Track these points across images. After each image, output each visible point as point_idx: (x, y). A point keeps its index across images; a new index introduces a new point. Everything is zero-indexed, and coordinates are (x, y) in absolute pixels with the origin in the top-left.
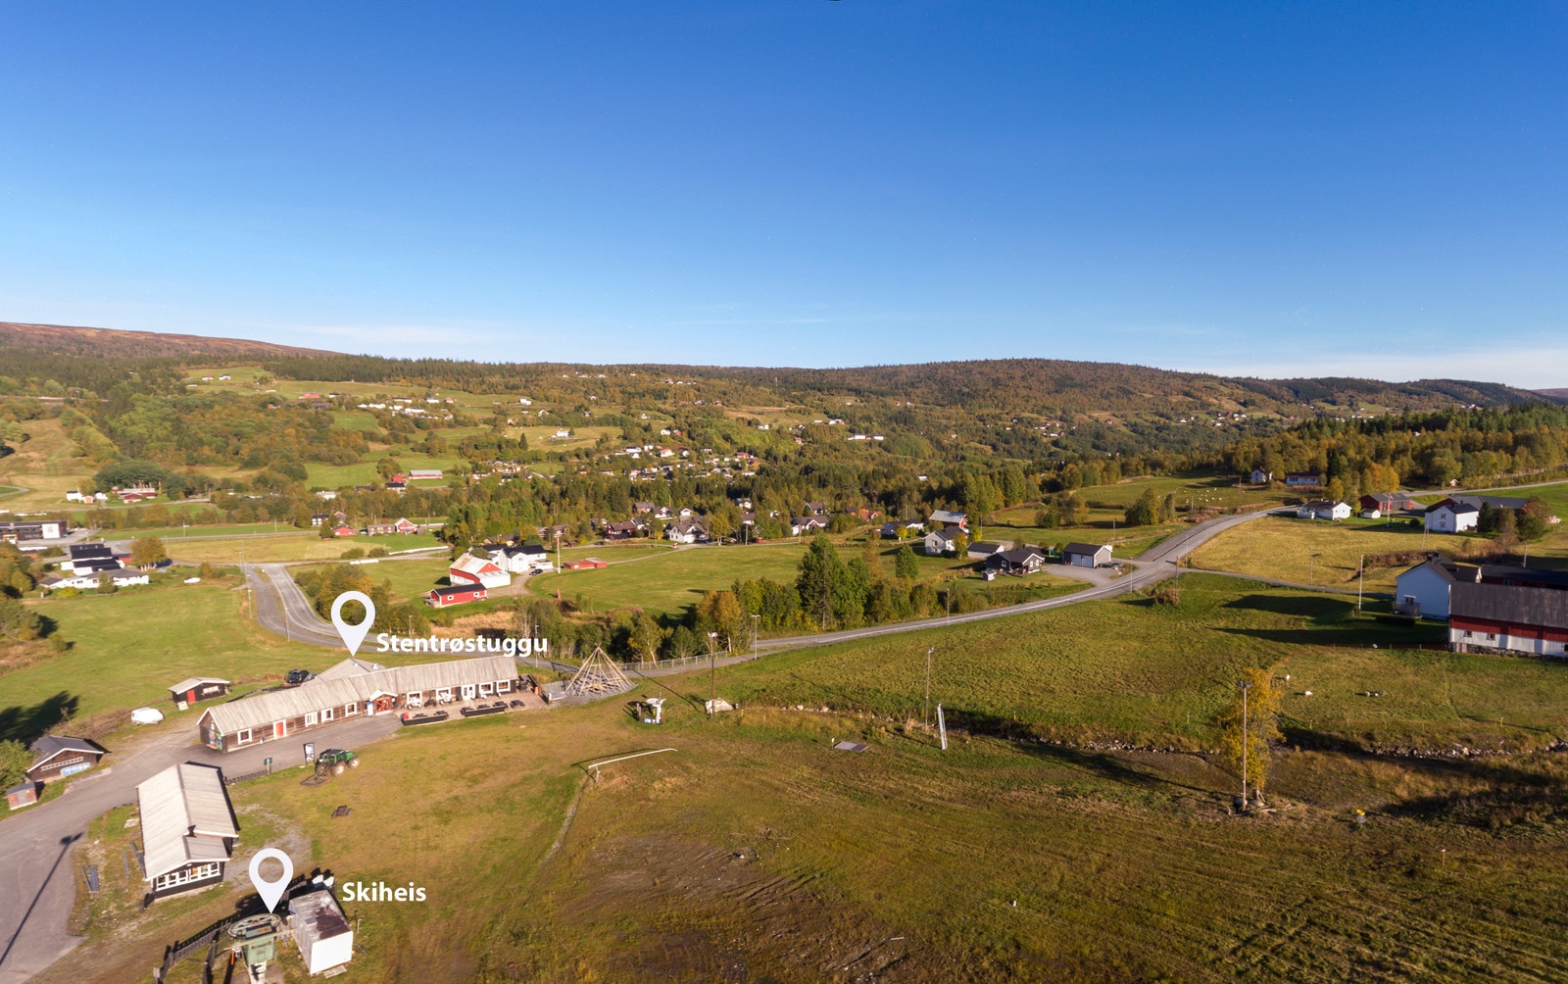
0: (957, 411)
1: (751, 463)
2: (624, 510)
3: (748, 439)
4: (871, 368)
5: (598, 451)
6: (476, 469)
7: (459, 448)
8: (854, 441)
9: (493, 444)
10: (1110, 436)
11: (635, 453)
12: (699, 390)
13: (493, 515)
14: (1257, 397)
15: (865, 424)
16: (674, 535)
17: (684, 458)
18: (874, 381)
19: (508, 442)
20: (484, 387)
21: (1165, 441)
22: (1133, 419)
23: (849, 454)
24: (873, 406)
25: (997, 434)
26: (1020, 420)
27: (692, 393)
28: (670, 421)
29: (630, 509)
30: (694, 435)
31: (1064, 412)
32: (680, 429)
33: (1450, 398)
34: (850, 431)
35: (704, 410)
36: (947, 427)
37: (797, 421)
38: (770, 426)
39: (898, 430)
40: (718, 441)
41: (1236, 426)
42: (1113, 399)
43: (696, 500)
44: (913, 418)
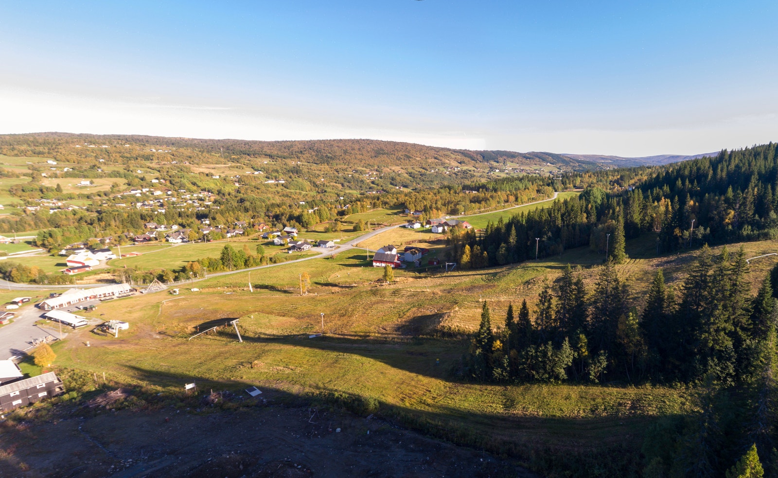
0: (325, 167)
1: (209, 197)
2: (140, 227)
3: (207, 184)
4: (278, 142)
5: (112, 192)
6: (28, 203)
7: (10, 191)
8: (268, 184)
9: (36, 189)
10: (398, 179)
11: (138, 193)
12: (173, 155)
13: (65, 234)
14: (466, 159)
15: (275, 174)
16: (171, 240)
17: (169, 195)
18: (280, 150)
19: (47, 189)
20: (16, 152)
21: (423, 181)
22: (410, 170)
23: (265, 191)
24: (278, 164)
25: (345, 178)
26: (357, 171)
27: (169, 157)
28: (157, 174)
29: (143, 227)
30: (173, 182)
31: (378, 167)
32: (164, 179)
33: (541, 160)
34: (266, 177)
35: (178, 167)
36: (319, 175)
37: (236, 172)
38: (220, 176)
39: (293, 176)
40: (189, 186)
41: (455, 173)
42: (402, 161)
43: (180, 220)
44: (301, 170)
